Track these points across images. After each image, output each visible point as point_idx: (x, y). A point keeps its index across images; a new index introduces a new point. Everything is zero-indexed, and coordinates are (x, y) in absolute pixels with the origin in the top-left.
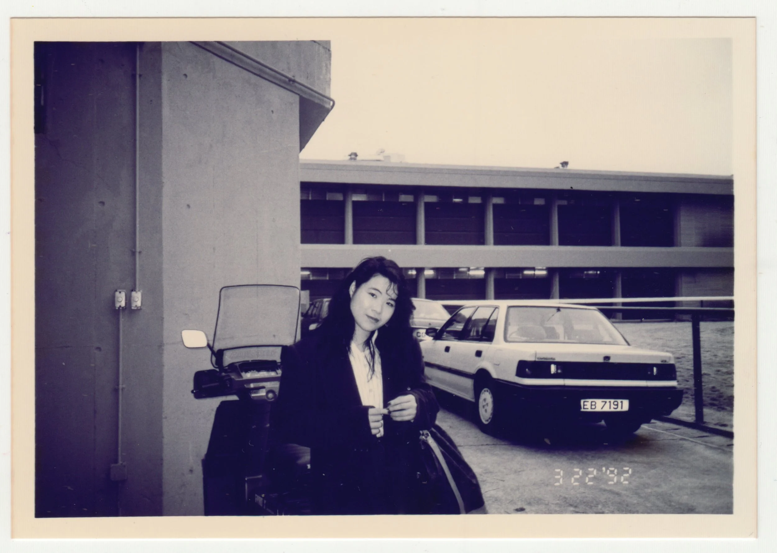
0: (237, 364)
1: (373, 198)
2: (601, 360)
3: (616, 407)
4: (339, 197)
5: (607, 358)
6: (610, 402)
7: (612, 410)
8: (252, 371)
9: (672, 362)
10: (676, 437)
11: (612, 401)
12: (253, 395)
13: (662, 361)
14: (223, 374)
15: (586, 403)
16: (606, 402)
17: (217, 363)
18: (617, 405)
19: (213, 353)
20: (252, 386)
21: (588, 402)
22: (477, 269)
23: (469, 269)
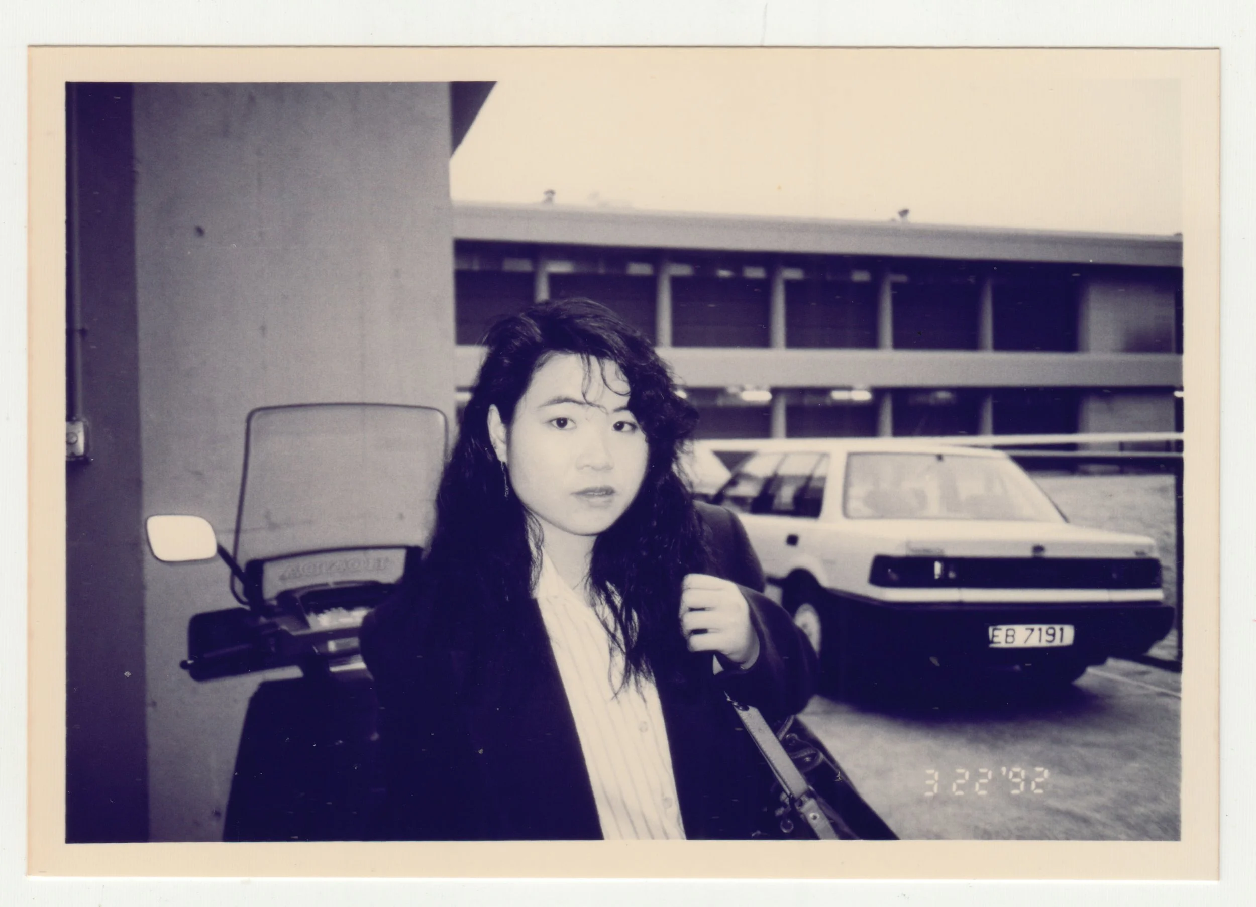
0: (298, 595)
1: (585, 269)
2: (1027, 553)
3: (1050, 638)
4: (524, 266)
5: (1038, 549)
6: (1040, 630)
7: (1044, 644)
8: (334, 610)
9: (1155, 555)
10: (1148, 689)
11: (1044, 627)
12: (334, 669)
13: (1137, 553)
14: (263, 620)
15: (996, 633)
16: (1033, 630)
17: (246, 593)
18: (1053, 635)
19: (235, 570)
20: (332, 646)
21: (1000, 629)
22: (758, 388)
23: (743, 389)
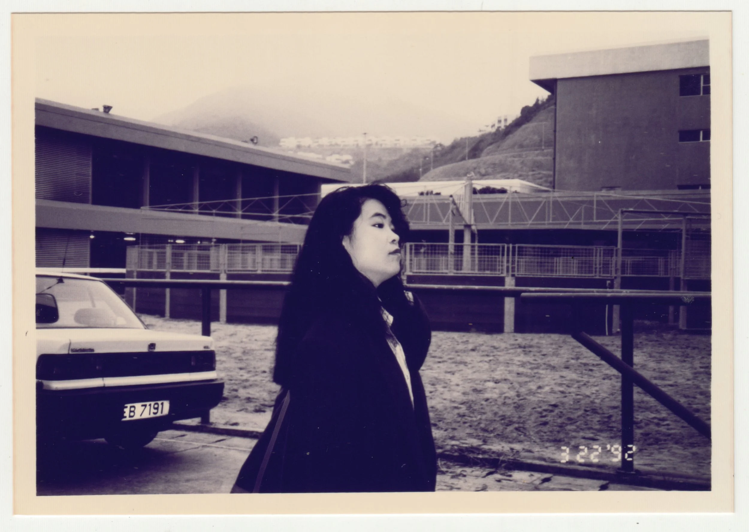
3: (155, 411)
5: (152, 346)
6: (150, 405)
7: (152, 415)
9: (213, 348)
15: (125, 410)
16: (145, 406)
18: (157, 409)
21: (128, 407)
